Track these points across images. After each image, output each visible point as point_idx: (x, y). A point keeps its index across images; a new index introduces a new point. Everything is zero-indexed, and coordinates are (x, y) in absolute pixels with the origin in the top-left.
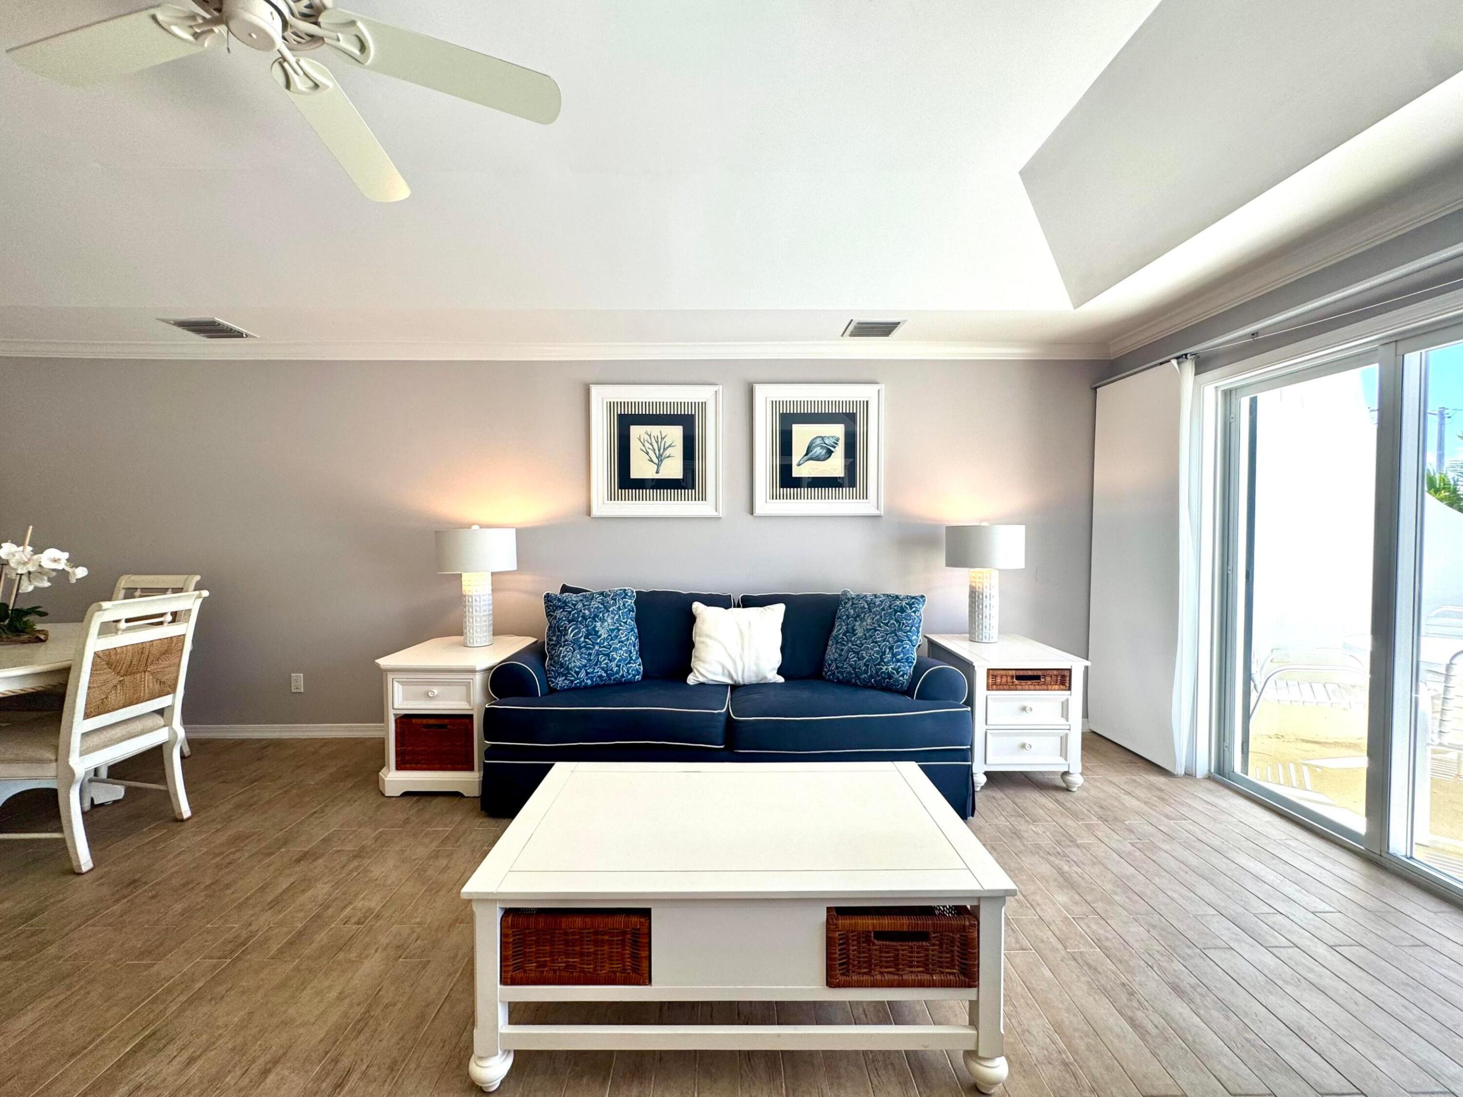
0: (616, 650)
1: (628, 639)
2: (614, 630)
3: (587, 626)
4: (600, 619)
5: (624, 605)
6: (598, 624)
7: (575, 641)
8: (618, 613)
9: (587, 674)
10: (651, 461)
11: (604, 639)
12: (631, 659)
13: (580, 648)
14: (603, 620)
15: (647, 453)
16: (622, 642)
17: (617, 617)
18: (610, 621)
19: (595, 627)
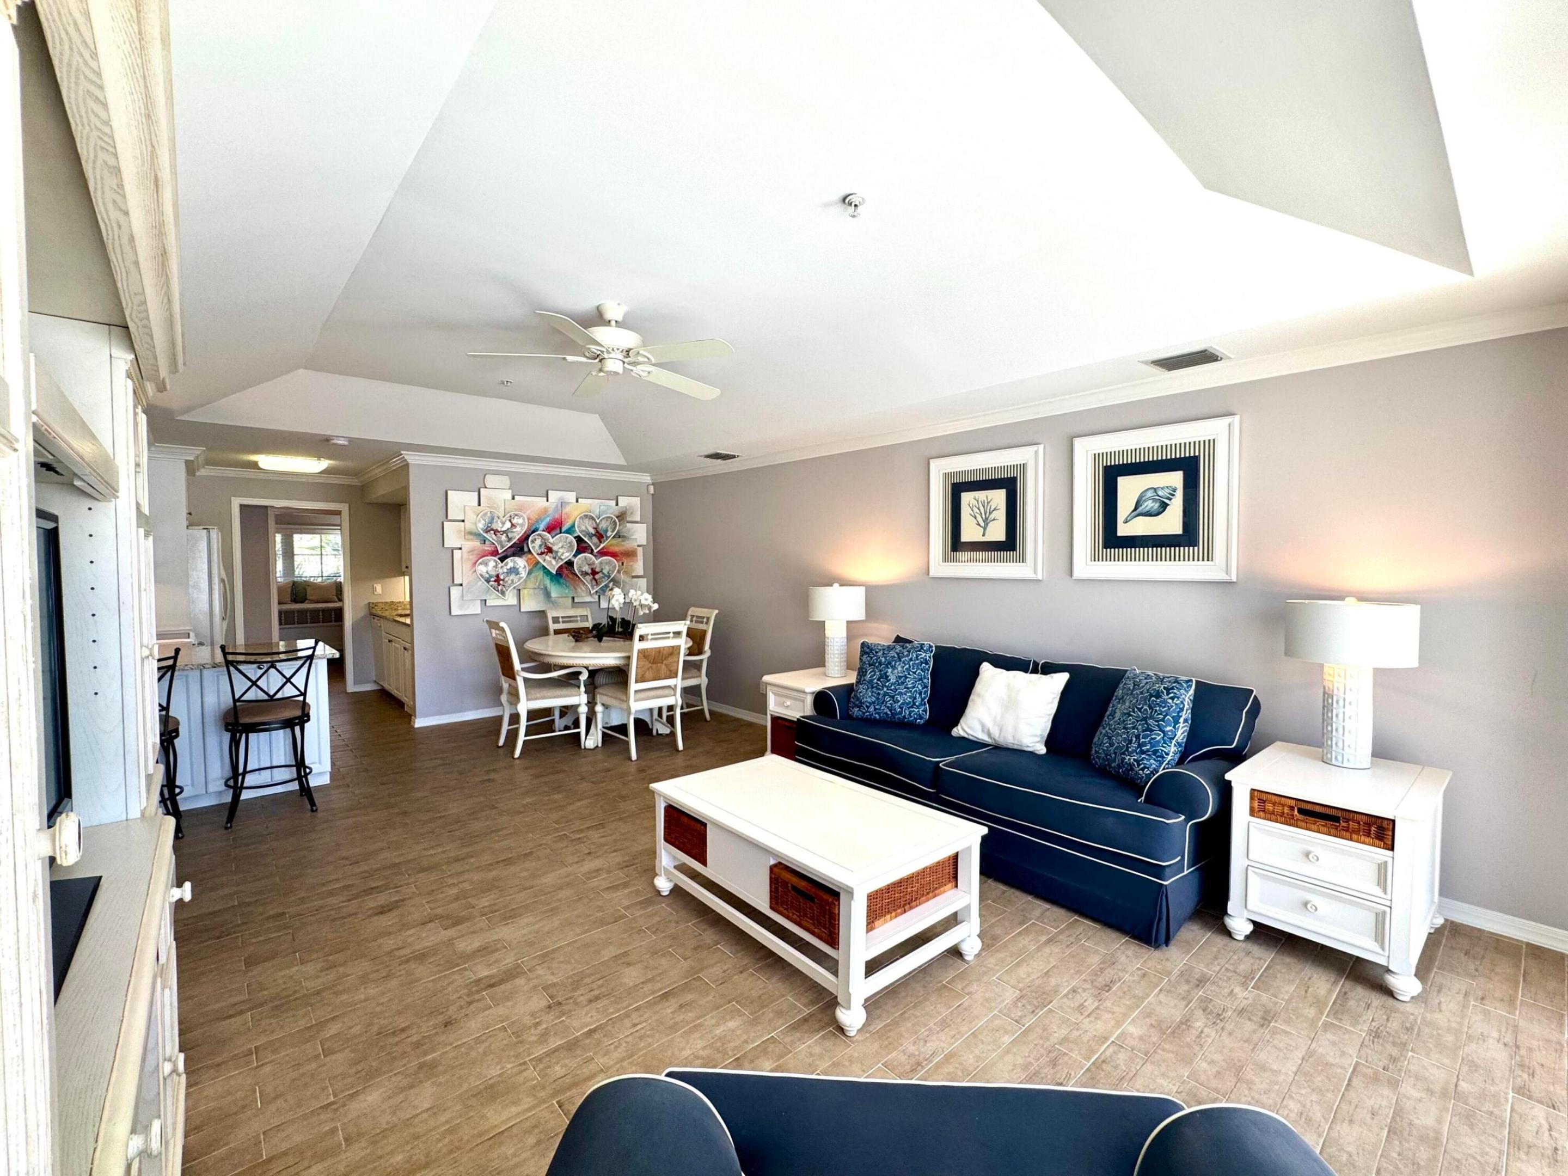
0: (901, 694)
1: (914, 687)
2: (901, 677)
3: (881, 671)
4: (892, 667)
5: (917, 657)
6: (890, 670)
7: (871, 681)
8: (909, 663)
9: (875, 709)
10: (979, 525)
11: (892, 684)
12: (914, 704)
13: (872, 687)
14: (894, 668)
15: (975, 518)
16: (908, 688)
17: (907, 666)
18: (900, 669)
19: (887, 672)
